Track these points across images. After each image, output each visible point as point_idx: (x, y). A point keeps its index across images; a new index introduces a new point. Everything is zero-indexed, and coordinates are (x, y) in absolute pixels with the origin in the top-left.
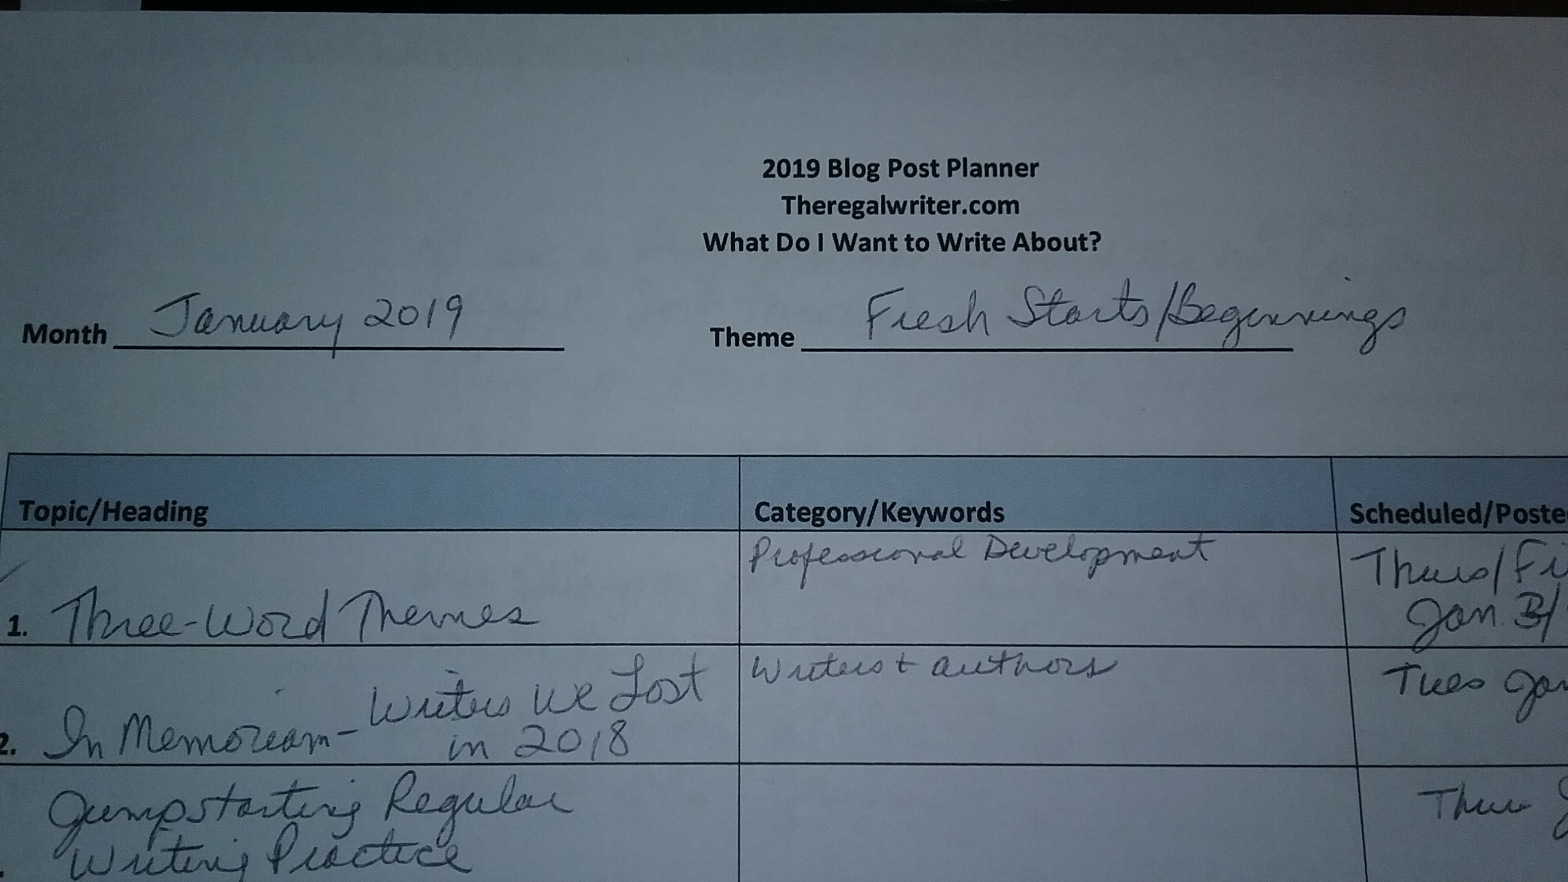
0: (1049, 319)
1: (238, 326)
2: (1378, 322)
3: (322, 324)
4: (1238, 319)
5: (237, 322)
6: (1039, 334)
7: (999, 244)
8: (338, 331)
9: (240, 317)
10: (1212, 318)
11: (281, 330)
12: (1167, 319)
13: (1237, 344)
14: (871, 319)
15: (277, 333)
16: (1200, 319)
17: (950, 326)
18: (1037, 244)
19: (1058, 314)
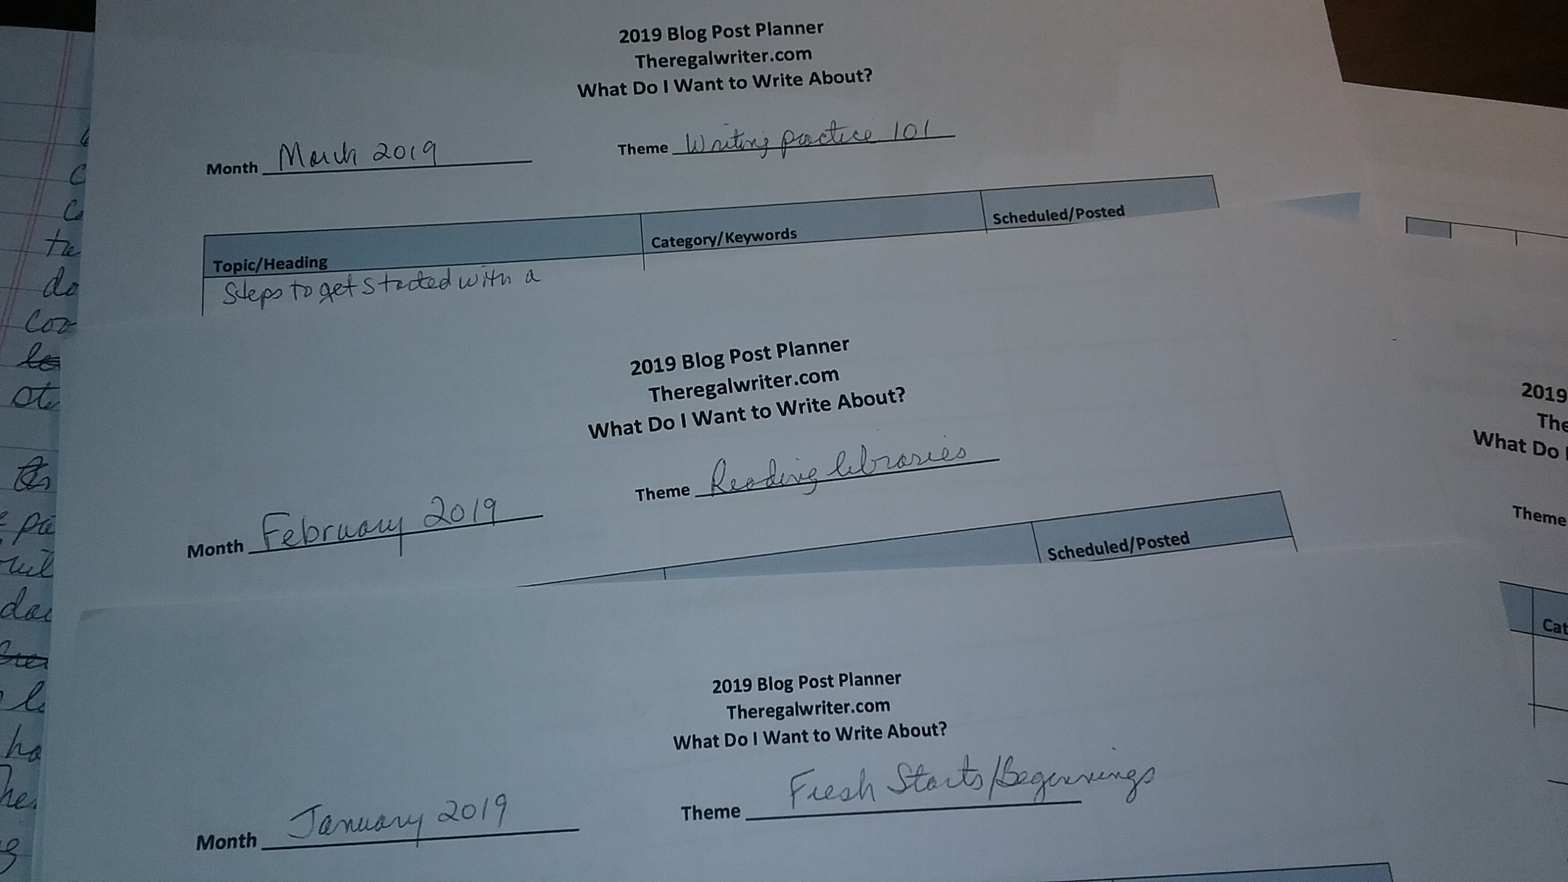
0: (916, 788)
1: (350, 828)
2: (1137, 778)
3: (408, 822)
4: (1043, 781)
5: (348, 825)
6: (909, 799)
7: (878, 733)
8: (420, 826)
9: (351, 821)
10: (1025, 781)
11: (380, 828)
12: (995, 784)
13: (1043, 799)
14: (793, 794)
15: (377, 830)
16: (1017, 782)
17: (848, 795)
18: (905, 732)
19: (922, 782)
